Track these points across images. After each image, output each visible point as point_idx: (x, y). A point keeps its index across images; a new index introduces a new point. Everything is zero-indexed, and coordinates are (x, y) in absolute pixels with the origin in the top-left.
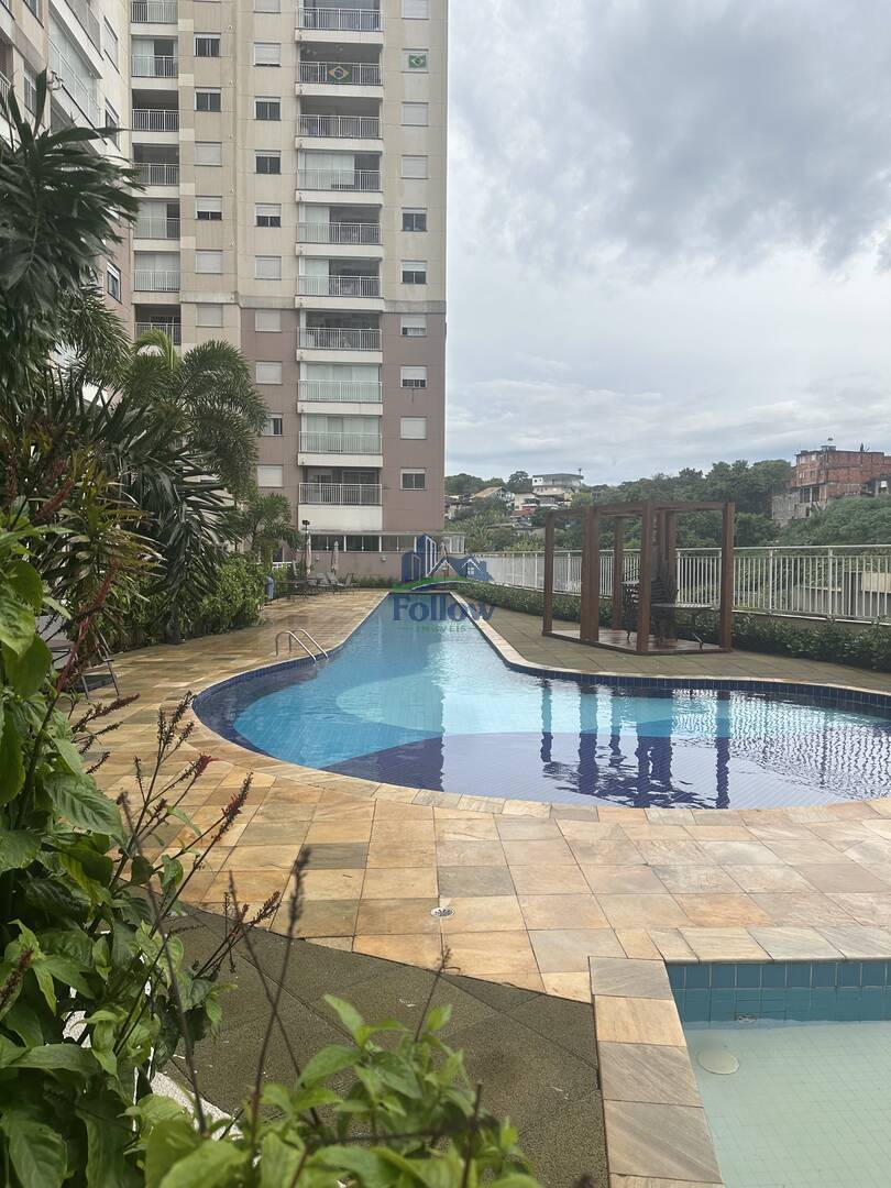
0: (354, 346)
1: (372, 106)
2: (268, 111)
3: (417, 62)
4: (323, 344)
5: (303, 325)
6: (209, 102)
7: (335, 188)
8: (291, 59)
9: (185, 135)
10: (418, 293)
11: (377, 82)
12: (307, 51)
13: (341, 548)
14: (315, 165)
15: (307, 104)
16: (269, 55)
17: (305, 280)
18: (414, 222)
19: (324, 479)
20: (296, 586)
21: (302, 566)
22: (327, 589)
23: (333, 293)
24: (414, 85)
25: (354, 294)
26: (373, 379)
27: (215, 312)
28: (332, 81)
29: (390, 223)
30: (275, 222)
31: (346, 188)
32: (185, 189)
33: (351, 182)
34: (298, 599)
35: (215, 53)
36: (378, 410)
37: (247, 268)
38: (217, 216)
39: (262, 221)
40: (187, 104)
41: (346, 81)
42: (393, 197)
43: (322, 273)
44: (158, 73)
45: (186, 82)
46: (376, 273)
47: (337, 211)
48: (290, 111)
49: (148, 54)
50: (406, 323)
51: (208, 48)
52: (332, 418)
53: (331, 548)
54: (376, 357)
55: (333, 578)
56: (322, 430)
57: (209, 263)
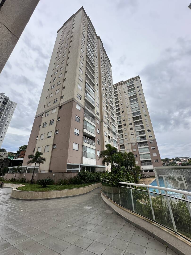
0: (144, 145)
1: (142, 121)
2: (131, 124)
3: (146, 115)
4: (141, 146)
5: (138, 144)
6: (125, 125)
7: (139, 129)
8: (132, 119)
9: (123, 128)
10: (151, 138)
11: (142, 119)
12: (133, 118)
13: (148, 171)
14: (136, 128)
15: (134, 123)
16: (130, 119)
17: (137, 139)
18: (149, 131)
19: (144, 162)
20: (143, 177)
21: (143, 174)
22: (147, 178)
23: (141, 140)
24: (146, 118)
25: (143, 140)
26: (148, 149)
27: (128, 144)
28: (136, 120)
29: (146, 131)
30: (133, 134)
31: (140, 129)
32: (123, 133)
33: (141, 128)
34: (143, 179)
35: (125, 121)
36: (149, 153)
37: (131, 139)
38: (127, 135)
39: (132, 134)
40: (123, 126)
41: (138, 119)
42: (146, 129)
43: (139, 138)
44: (120, 124)
45: (122, 124)
46: (146, 137)
47: (140, 132)
48: (133, 124)
49: (119, 122)
50: (150, 142)
51: (124, 120)
52: (143, 154)
53: (147, 172)
54: (148, 146)
55: (147, 176)
56: (142, 156)
57: (127, 140)
